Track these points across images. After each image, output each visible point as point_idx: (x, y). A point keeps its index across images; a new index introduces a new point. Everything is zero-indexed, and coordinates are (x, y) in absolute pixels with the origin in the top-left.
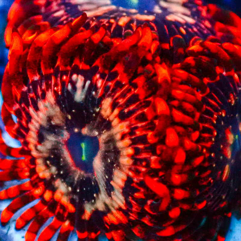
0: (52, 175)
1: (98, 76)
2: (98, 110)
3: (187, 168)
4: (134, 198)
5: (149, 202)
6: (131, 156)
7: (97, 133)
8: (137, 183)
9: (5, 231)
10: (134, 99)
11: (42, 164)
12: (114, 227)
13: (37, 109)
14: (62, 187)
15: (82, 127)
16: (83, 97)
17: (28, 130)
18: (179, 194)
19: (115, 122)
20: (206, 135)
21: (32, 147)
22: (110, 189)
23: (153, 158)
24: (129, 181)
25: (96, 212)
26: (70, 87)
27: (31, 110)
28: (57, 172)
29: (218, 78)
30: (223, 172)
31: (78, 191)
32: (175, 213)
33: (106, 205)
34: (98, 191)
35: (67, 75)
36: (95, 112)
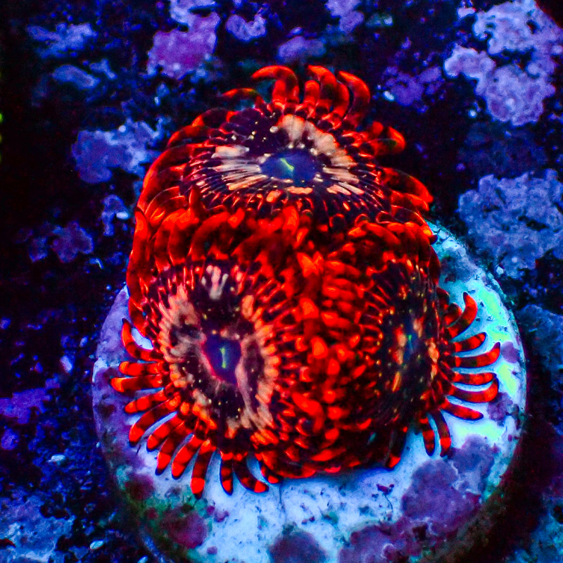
0: (189, 385)
1: (237, 268)
2: (237, 309)
3: (344, 381)
4: (283, 417)
5: (301, 421)
6: (277, 367)
7: (237, 337)
8: (284, 399)
9: (135, 450)
10: (280, 297)
11: (177, 371)
12: (263, 448)
13: (167, 306)
14: (201, 399)
15: (219, 329)
16: (220, 293)
17: (159, 330)
18: (335, 413)
19: (258, 324)
20: (369, 339)
21: (163, 350)
22: (255, 405)
23: (303, 369)
24: (275, 396)
25: (241, 430)
26: (204, 281)
27: (161, 307)
28: (194, 381)
29: (385, 268)
30: (392, 383)
31: (220, 404)
32: (332, 435)
33: (252, 422)
34: (243, 406)
35: (200, 267)
36: (234, 312)
